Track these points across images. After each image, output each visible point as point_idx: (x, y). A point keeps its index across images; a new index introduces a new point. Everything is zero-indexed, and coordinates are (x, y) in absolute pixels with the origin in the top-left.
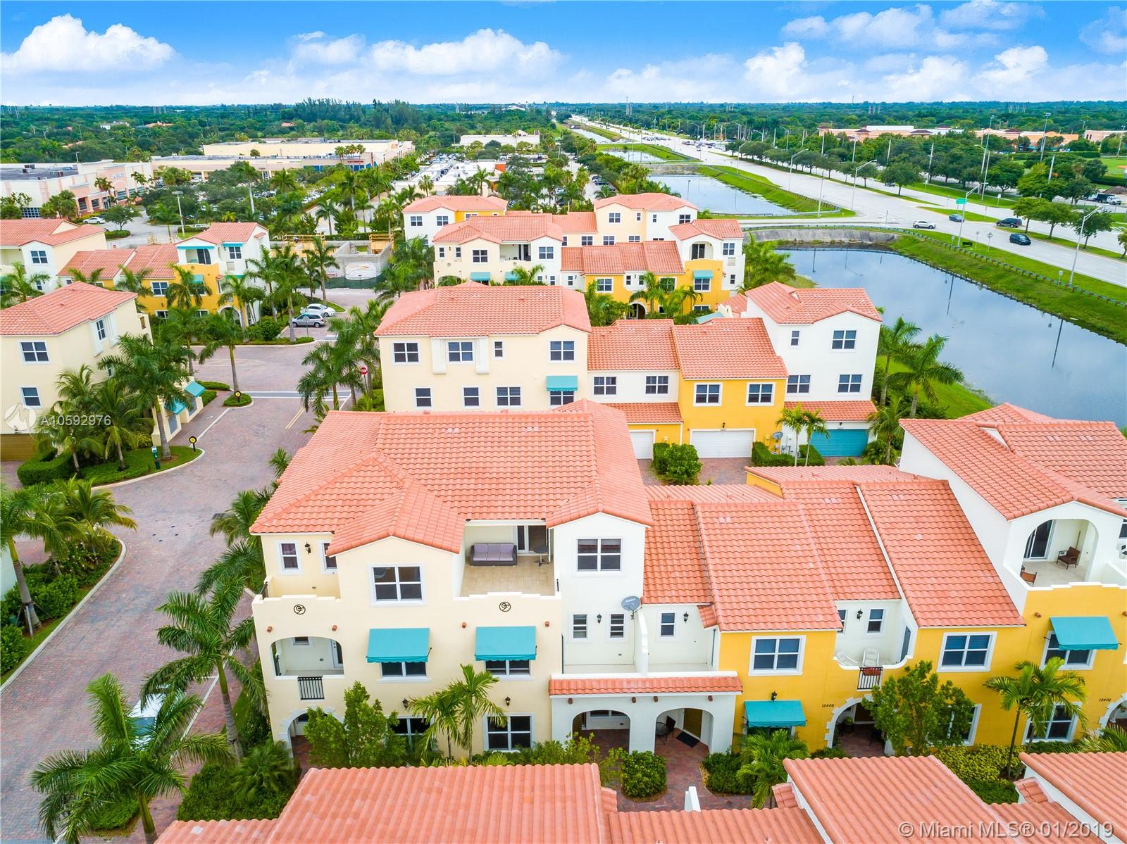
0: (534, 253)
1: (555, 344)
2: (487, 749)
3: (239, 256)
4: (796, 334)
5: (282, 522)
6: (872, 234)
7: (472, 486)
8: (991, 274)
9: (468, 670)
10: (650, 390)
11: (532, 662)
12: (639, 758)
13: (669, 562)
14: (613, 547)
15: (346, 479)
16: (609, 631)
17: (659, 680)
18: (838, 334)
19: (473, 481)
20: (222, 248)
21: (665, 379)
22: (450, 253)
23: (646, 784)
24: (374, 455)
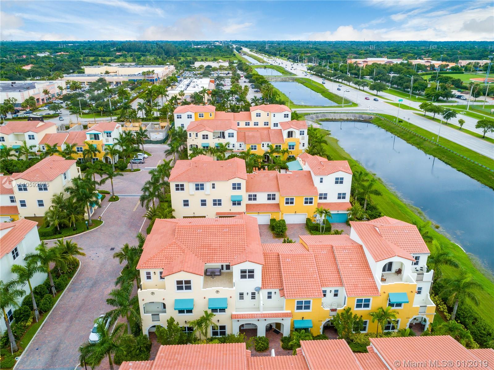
0: (226, 135)
1: (234, 184)
2: (212, 336)
3: (110, 136)
4: (322, 179)
5: (146, 265)
6: (364, 116)
7: (207, 251)
8: (408, 136)
9: (206, 312)
10: (269, 199)
11: (226, 309)
12: (260, 338)
13: (270, 275)
14: (252, 271)
15: (166, 249)
16: (251, 298)
17: (266, 314)
18: (337, 179)
19: (207, 249)
20: (104, 133)
21: (274, 195)
22: (193, 136)
23: (262, 347)
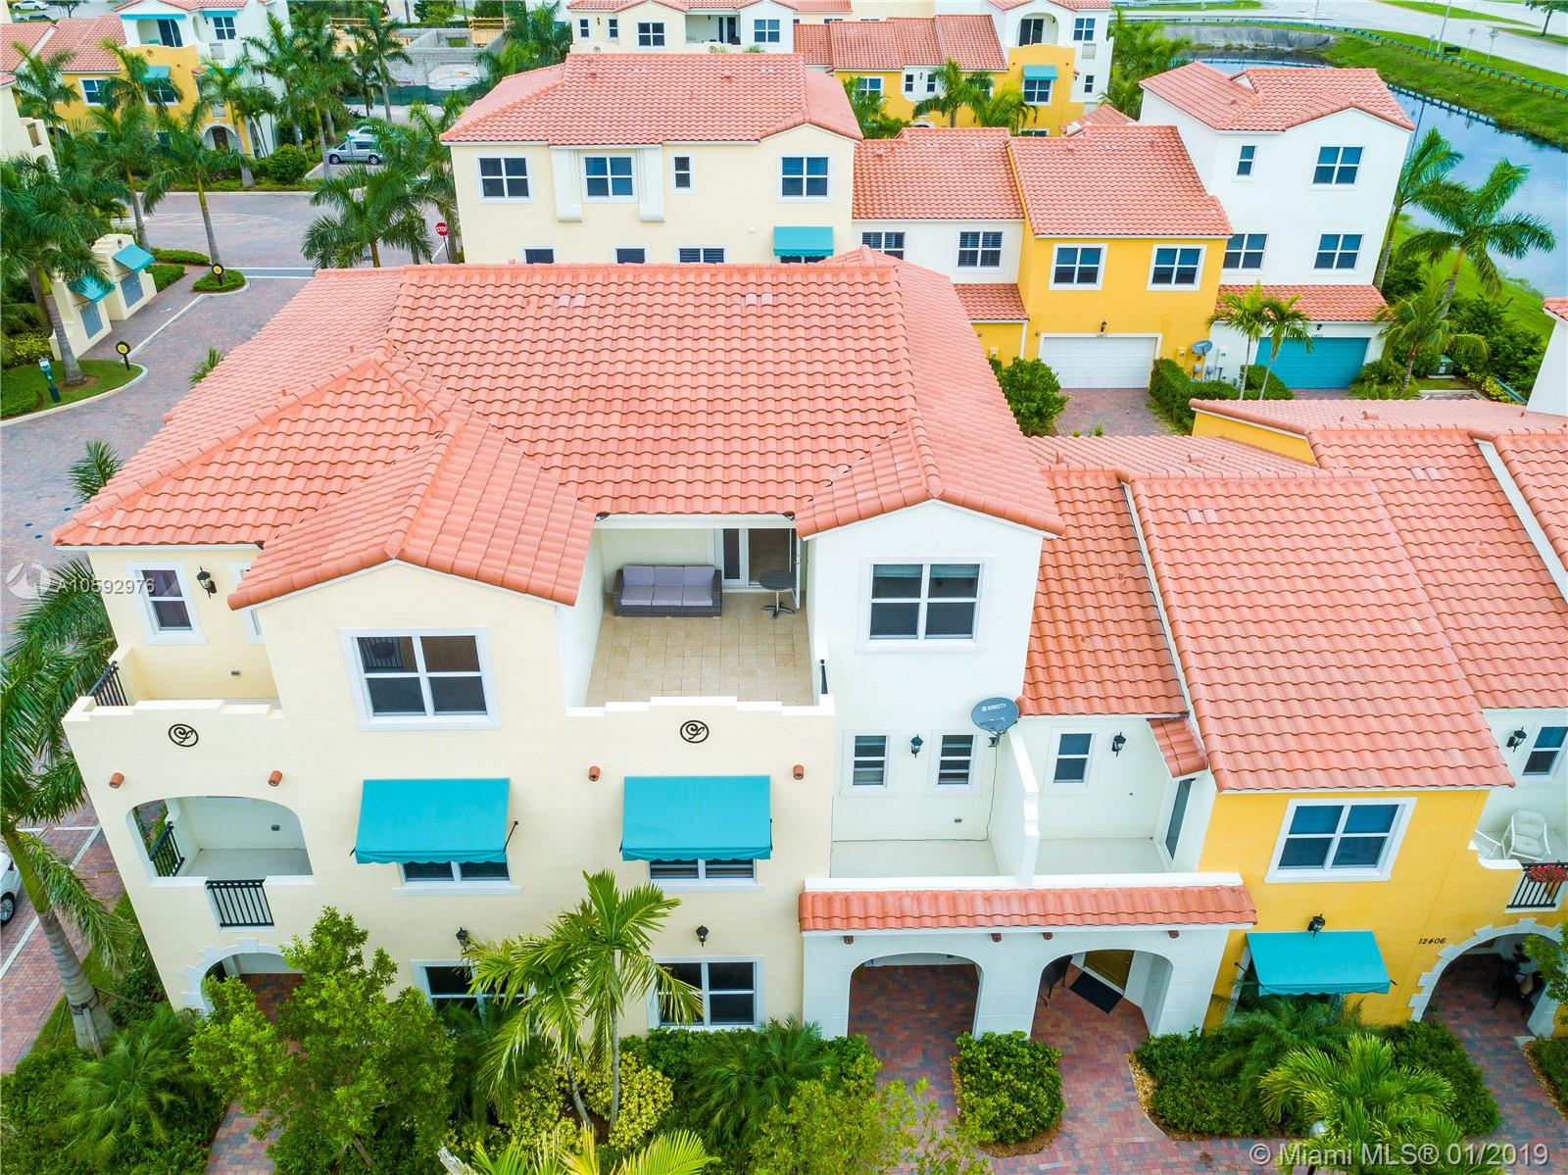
0: (746, 32)
1: (791, 164)
2: (655, 1023)
3: (232, 34)
4: (1248, 151)
5: (136, 519)
6: (1293, 34)
8: (1498, 98)
9: (602, 883)
10: (966, 259)
12: (1000, 1050)
13: (1077, 614)
14: (959, 582)
15: (307, 412)
16: (936, 770)
17: (1059, 895)
18: (1328, 153)
20: (200, 19)
21: (996, 239)
22: (599, 31)
23: (1019, 1119)
24: (379, 355)
